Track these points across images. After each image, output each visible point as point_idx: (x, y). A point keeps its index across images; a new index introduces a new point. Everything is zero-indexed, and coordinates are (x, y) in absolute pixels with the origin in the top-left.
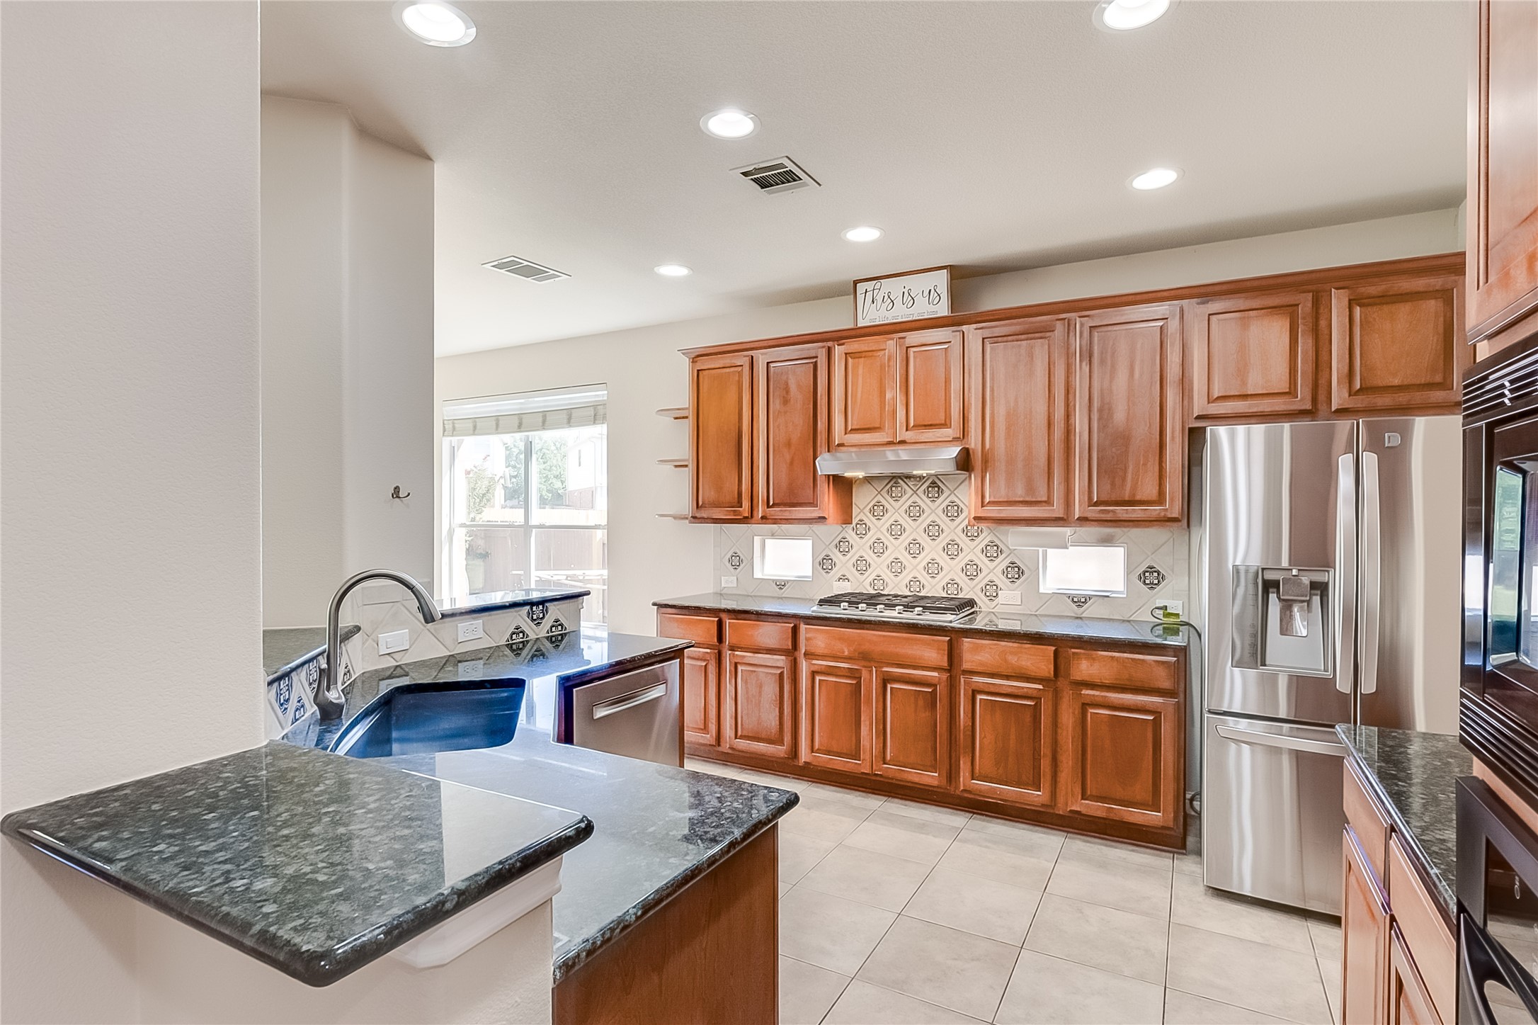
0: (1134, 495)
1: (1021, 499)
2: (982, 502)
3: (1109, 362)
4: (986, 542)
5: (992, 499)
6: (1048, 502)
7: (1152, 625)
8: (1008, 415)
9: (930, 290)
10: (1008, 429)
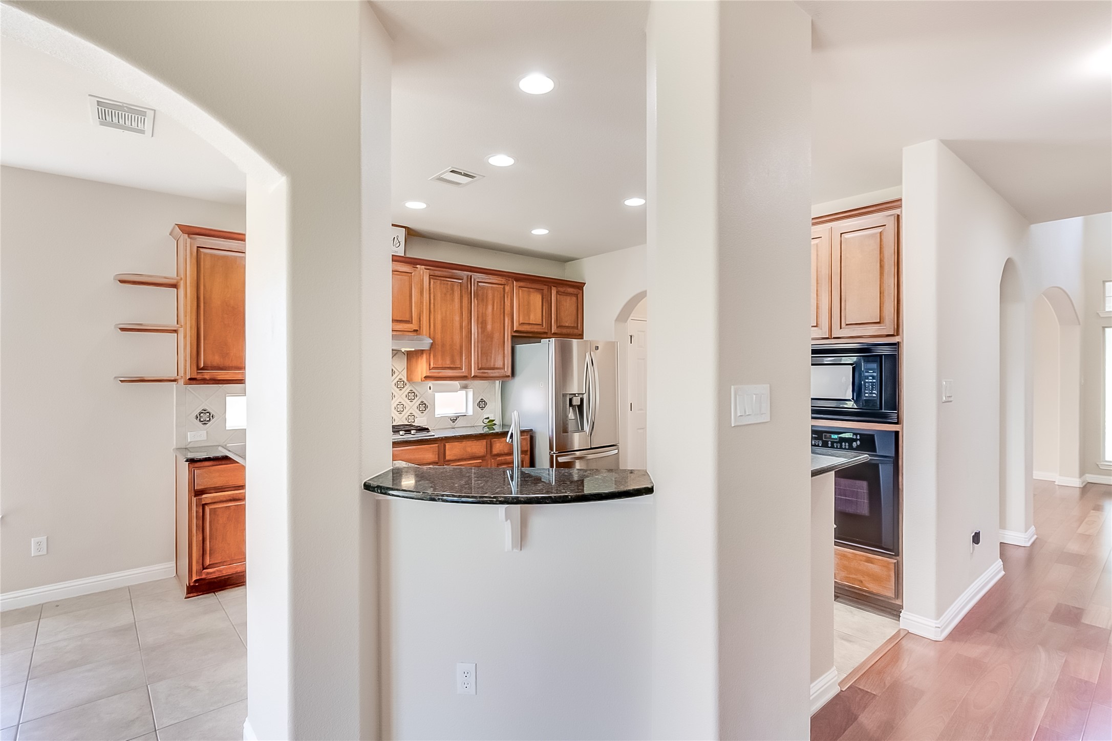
0: (495, 365)
1: (449, 366)
2: (430, 368)
3: (485, 301)
4: (408, 391)
5: (435, 366)
6: (461, 368)
7: (483, 427)
8: (442, 320)
9: (394, 238)
10: (443, 326)
